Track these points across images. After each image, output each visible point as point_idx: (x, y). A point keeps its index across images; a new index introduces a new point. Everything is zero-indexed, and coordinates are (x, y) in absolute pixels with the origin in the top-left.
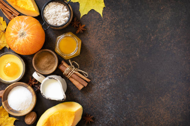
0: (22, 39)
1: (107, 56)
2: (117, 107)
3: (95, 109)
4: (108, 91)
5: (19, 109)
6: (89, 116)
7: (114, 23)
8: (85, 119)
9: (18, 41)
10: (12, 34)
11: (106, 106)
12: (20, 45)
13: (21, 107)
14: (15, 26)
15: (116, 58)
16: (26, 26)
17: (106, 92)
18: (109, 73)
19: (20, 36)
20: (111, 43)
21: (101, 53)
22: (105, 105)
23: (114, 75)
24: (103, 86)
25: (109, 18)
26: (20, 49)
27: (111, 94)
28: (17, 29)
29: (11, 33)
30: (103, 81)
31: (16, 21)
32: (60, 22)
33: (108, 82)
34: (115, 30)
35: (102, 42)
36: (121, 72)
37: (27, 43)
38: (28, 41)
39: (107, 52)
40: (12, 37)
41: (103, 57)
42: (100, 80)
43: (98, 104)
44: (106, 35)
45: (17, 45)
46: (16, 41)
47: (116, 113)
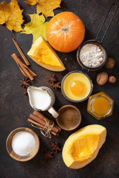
6: (49, 152)
8: (45, 155)
13: (28, 150)
32: (95, 63)
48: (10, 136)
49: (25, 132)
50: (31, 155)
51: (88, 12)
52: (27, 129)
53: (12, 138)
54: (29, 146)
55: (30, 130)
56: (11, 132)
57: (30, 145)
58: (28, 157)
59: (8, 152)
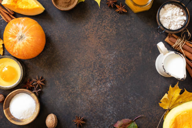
0: (22, 42)
1: (108, 56)
2: (119, 111)
3: (95, 113)
4: (109, 93)
5: (22, 118)
7: (115, 20)
9: (17, 45)
10: (10, 39)
11: (106, 110)
12: (20, 49)
13: (23, 115)
14: (13, 29)
15: (117, 58)
16: (24, 28)
17: (107, 95)
18: (110, 75)
19: (19, 39)
20: (111, 42)
21: (102, 53)
22: (105, 108)
23: (115, 77)
24: (104, 88)
25: (109, 16)
26: (20, 53)
27: (112, 97)
28: (15, 33)
29: (9, 37)
30: (104, 83)
31: (13, 24)
33: (108, 84)
34: (116, 28)
35: (102, 41)
36: (122, 74)
37: (27, 46)
38: (28, 43)
39: (107, 52)
40: (11, 41)
41: (103, 57)
42: (100, 82)
43: (98, 107)
44: (107, 33)
45: (17, 49)
46: (15, 45)
47: (117, 117)
54: (27, 111)
58: (20, 122)
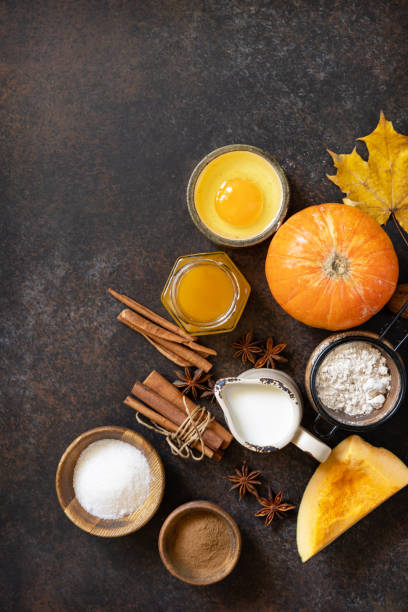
48: (72, 451)
49: (122, 443)
50: (131, 518)
51: (369, 54)
52: (128, 433)
53: (78, 456)
54: (130, 488)
55: (140, 440)
56: (77, 437)
57: (134, 487)
58: (123, 526)
59: (61, 500)
